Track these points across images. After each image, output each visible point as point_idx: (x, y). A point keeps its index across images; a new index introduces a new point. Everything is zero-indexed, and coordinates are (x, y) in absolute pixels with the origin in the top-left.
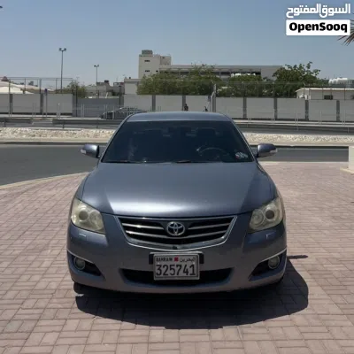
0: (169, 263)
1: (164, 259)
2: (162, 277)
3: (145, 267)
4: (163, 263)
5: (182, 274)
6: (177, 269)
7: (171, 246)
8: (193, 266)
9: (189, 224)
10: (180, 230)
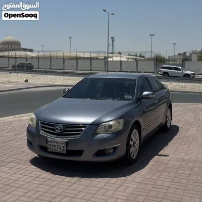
0: (53, 144)
1: (52, 142)
2: (51, 150)
3: (44, 145)
4: (51, 144)
5: (59, 150)
6: (57, 147)
7: (56, 136)
8: (63, 146)
9: (65, 127)
10: (61, 130)
